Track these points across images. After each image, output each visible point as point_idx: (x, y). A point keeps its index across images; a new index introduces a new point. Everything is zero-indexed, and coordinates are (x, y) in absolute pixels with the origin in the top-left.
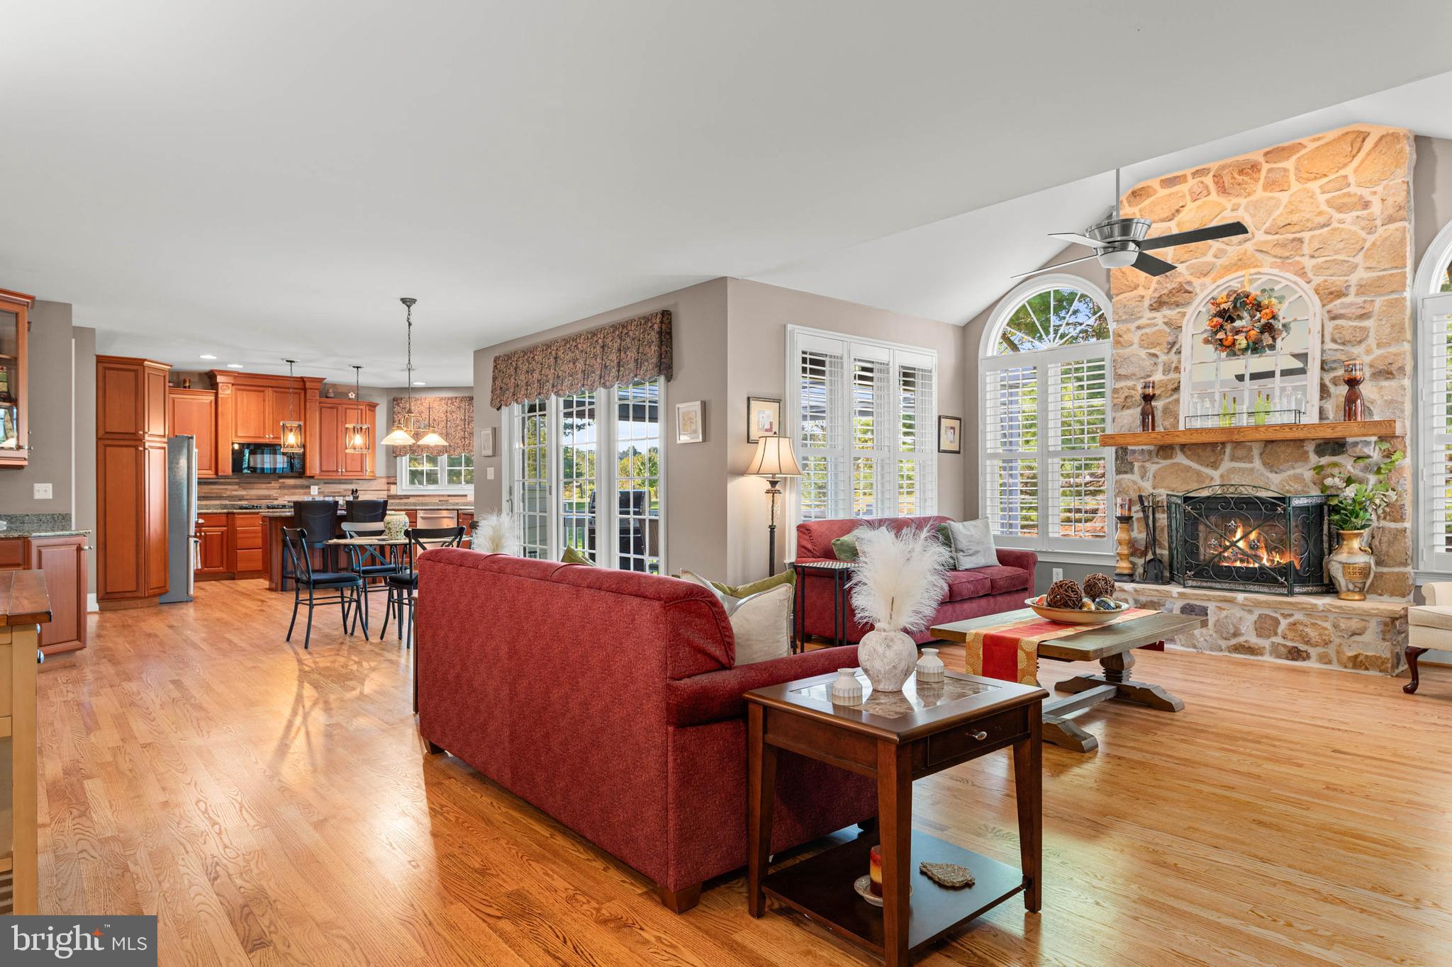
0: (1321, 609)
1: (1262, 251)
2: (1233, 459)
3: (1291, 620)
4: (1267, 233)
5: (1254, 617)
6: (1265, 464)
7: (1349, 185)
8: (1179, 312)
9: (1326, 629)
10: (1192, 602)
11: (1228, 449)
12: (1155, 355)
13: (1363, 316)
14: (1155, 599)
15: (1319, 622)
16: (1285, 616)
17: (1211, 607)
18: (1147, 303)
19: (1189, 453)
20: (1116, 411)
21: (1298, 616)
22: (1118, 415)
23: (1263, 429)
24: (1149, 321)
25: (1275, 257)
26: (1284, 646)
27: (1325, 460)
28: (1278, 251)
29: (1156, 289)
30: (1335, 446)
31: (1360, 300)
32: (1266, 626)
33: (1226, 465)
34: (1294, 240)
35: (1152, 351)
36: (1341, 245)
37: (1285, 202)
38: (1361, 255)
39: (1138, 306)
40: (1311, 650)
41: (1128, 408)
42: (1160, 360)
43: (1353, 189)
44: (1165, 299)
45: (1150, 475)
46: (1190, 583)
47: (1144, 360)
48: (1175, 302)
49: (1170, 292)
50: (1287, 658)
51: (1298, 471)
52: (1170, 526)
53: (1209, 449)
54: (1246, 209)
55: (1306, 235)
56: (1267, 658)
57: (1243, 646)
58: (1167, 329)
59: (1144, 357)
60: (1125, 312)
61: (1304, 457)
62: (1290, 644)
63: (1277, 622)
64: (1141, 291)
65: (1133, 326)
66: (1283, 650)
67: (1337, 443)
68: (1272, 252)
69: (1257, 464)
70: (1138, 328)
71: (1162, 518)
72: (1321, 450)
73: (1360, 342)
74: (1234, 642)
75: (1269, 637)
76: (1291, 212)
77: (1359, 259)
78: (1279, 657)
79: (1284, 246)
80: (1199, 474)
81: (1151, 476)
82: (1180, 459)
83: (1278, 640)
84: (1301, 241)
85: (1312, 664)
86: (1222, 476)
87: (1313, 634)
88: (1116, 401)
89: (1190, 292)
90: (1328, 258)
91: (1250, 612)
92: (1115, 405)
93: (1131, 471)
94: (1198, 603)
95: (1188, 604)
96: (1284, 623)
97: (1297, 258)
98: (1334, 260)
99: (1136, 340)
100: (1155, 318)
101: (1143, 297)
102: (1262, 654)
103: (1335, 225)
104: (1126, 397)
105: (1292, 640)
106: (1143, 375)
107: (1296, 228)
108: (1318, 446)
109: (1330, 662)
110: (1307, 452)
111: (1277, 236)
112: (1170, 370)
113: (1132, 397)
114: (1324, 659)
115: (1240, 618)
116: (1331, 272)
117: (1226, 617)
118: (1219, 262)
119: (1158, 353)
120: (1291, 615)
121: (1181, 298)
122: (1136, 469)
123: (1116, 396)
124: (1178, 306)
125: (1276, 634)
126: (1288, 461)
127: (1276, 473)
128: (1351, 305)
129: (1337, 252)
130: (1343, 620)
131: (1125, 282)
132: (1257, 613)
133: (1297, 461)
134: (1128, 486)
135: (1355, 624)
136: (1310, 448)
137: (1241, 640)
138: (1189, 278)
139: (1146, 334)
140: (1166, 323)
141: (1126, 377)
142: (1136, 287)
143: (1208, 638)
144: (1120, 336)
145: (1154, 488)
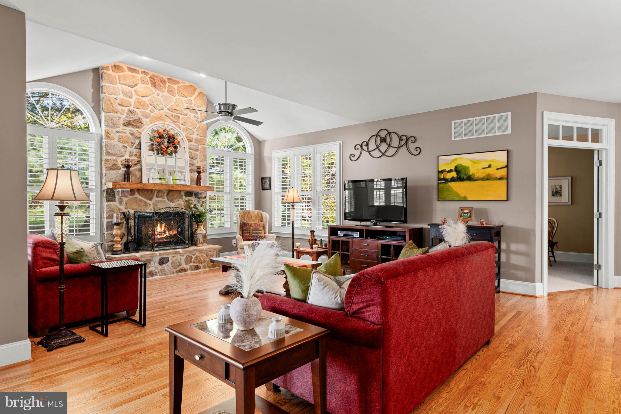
0: (205, 250)
1: (167, 116)
2: (157, 197)
3: (195, 256)
4: (168, 110)
5: (184, 257)
6: (168, 200)
7: (192, 104)
8: (137, 130)
9: (204, 257)
10: (163, 256)
11: (156, 193)
12: (126, 147)
13: (197, 150)
14: (149, 258)
15: (203, 255)
16: (194, 255)
17: (170, 256)
18: (122, 121)
19: (141, 193)
20: (108, 170)
21: (197, 254)
22: (108, 172)
24: (123, 130)
25: (171, 120)
26: (194, 266)
27: (187, 198)
28: (172, 118)
29: (127, 117)
30: (189, 194)
31: (196, 144)
32: (188, 260)
33: (155, 199)
34: (177, 116)
35: (125, 145)
36: (190, 124)
37: (174, 101)
38: (195, 129)
39: (118, 122)
40: (201, 265)
41: (114, 170)
42: (128, 150)
43: (193, 105)
44: (131, 122)
45: (124, 202)
46: (155, 249)
47: (121, 148)
48: (136, 125)
49: (134, 120)
50: (195, 270)
51: (180, 202)
52: (135, 226)
53: (149, 192)
54: (162, 97)
55: (181, 116)
56: (189, 272)
57: (182, 270)
58: (131, 136)
59: (121, 147)
60: (112, 123)
61: (181, 197)
62: (195, 264)
63: (191, 257)
64: (119, 115)
65: (115, 130)
66: (193, 267)
67: (191, 193)
68: (170, 117)
69: (166, 199)
70: (118, 132)
71: (132, 223)
72: (186, 196)
73: (196, 159)
74: (178, 269)
75: (189, 264)
76: (176, 105)
77: (195, 130)
78: (192, 270)
79: (174, 117)
80: (146, 203)
81: (124, 203)
82: (137, 195)
83: (192, 264)
84: (179, 117)
85: (202, 270)
86: (153, 203)
87: (202, 259)
88: (107, 165)
89: (142, 123)
90: (187, 127)
91: (183, 256)
92: (107, 167)
93: (114, 201)
94: (165, 256)
95: (162, 258)
96: (194, 257)
97: (178, 123)
98: (189, 128)
99: (116, 138)
100: (126, 130)
101: (120, 118)
102: (188, 271)
103: (188, 116)
104: (113, 164)
105: (196, 263)
106: (121, 155)
107: (178, 112)
108: (185, 193)
109: (206, 268)
110: (182, 195)
111: (171, 112)
112: (133, 155)
113: (116, 165)
114: (204, 267)
115: (180, 259)
116: (188, 132)
117: (176, 259)
118: (152, 114)
119: (127, 146)
120: (195, 254)
121: (138, 124)
122: (117, 199)
123: (107, 163)
124: (137, 127)
125: (191, 262)
126: (177, 199)
127: (173, 203)
128: (193, 145)
129: (189, 126)
130: (209, 253)
131: (112, 108)
132: (185, 256)
133: (179, 198)
134: (114, 208)
135: (212, 253)
136: (183, 194)
137: (181, 267)
138: (141, 117)
139: (122, 136)
140: (131, 134)
141: (113, 155)
142: (117, 112)
143: (170, 270)
144: (109, 134)
145: (126, 209)
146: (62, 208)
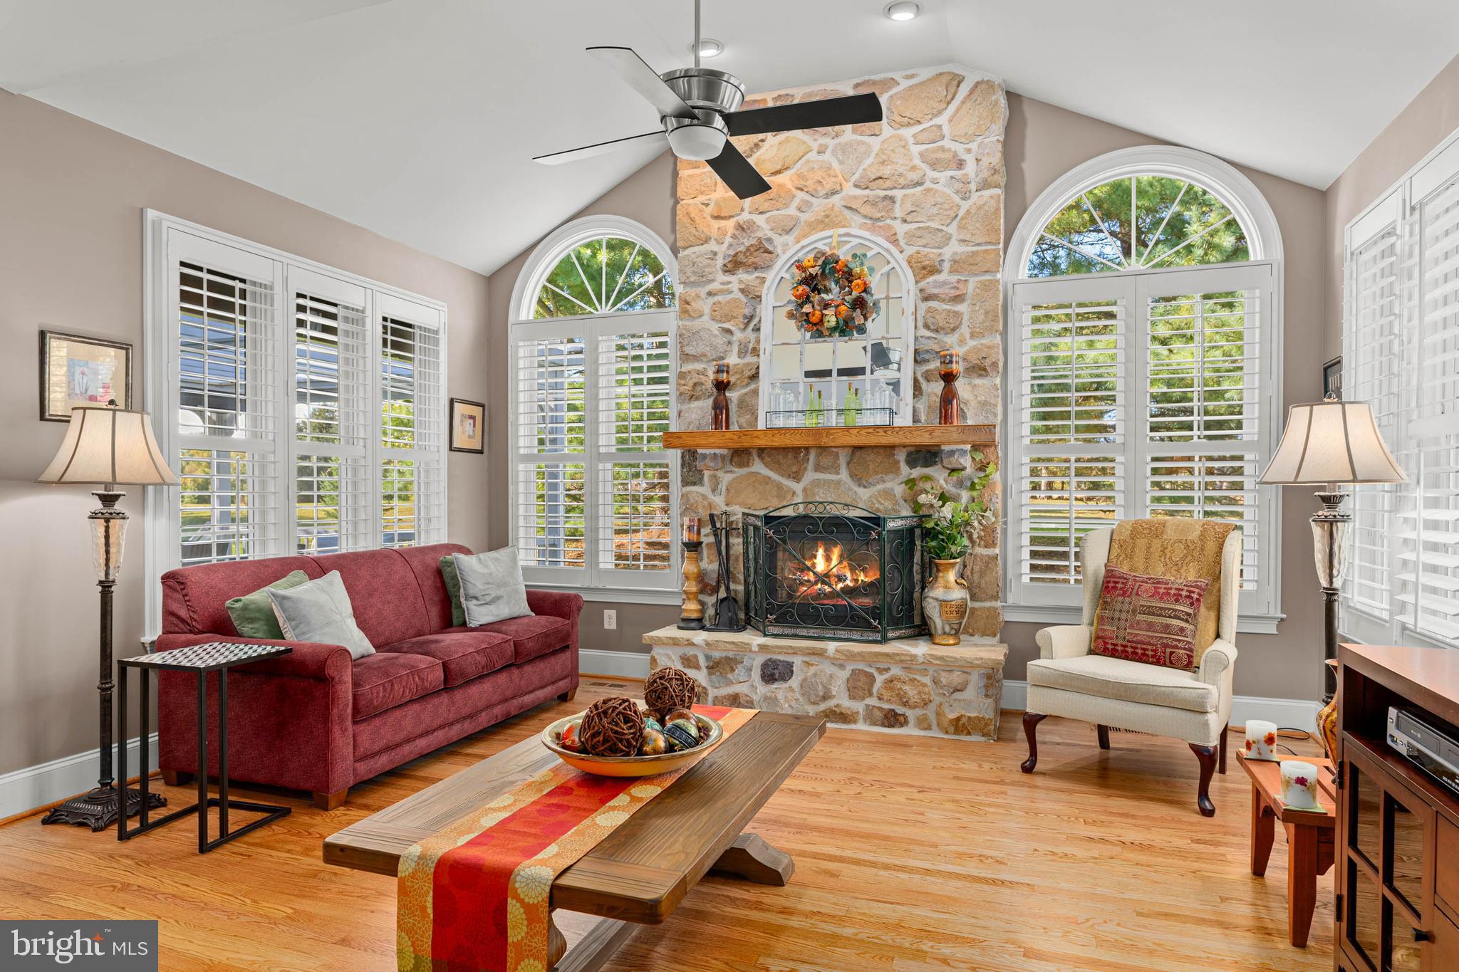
0: (921, 660)
1: (850, 208)
2: (818, 468)
3: (887, 676)
4: (856, 186)
5: (845, 674)
6: (852, 476)
7: (943, 137)
8: (757, 277)
9: (925, 685)
10: (775, 657)
11: (812, 457)
12: (729, 332)
13: (958, 299)
14: (731, 655)
15: (918, 678)
16: (881, 671)
17: (797, 661)
18: (720, 262)
19: (768, 459)
20: (683, 403)
21: (896, 671)
22: (685, 407)
23: (854, 431)
24: (722, 287)
25: (865, 217)
26: (880, 709)
27: (917, 472)
28: (867, 210)
29: (731, 245)
30: (926, 455)
31: (954, 278)
32: (860, 685)
33: (810, 476)
34: (885, 198)
35: (726, 325)
36: (935, 210)
37: (876, 149)
38: (955, 223)
39: (709, 265)
40: (911, 714)
41: (698, 399)
42: (735, 338)
43: (946, 143)
44: (741, 258)
45: (723, 487)
46: (772, 630)
47: (715, 336)
48: (753, 263)
49: (748, 250)
50: (883, 725)
51: (889, 485)
52: (746, 554)
53: (790, 455)
54: (834, 153)
55: (898, 194)
56: (861, 726)
57: (834, 713)
58: (744, 299)
59: (717, 332)
60: (694, 272)
61: (894, 468)
62: (886, 706)
63: (872, 679)
64: (712, 246)
65: (703, 291)
66: (878, 714)
67: (929, 452)
68: (862, 210)
69: (844, 475)
70: (710, 294)
71: (737, 542)
72: (912, 462)
73: (954, 330)
74: (823, 706)
75: (863, 698)
76: (883, 163)
77: (952, 229)
78: (874, 723)
79: (874, 204)
80: (779, 486)
81: (724, 489)
82: (758, 467)
83: (872, 701)
84: (892, 199)
85: (910, 731)
86: (805, 490)
87: (911, 691)
88: (682, 389)
89: (770, 253)
90: (922, 225)
91: (842, 667)
92: (681, 394)
93: (700, 482)
94: (781, 658)
95: (770, 660)
96: (880, 679)
97: (889, 221)
98: (928, 228)
99: (707, 310)
100: (729, 283)
101: (715, 254)
102: (855, 722)
103: (928, 185)
104: (695, 384)
105: (889, 701)
106: (714, 356)
107: (888, 184)
108: (909, 454)
109: (929, 728)
110: (898, 462)
111: (866, 192)
112: (746, 352)
113: (702, 384)
114: (923, 723)
115: (831, 676)
116: (923, 242)
117: (815, 675)
118: (804, 217)
119: (732, 328)
120: (887, 670)
121: (760, 258)
122: (706, 479)
123: (683, 382)
124: (756, 269)
125: (871, 695)
126: (877, 473)
127: (865, 487)
128: (944, 283)
129: (930, 218)
130: (944, 674)
131: (694, 231)
132: (850, 667)
133: (887, 473)
134: (697, 502)
135: (956, 678)
136: (901, 456)
137: (831, 704)
138: (770, 234)
139: (719, 303)
140: (742, 291)
141: (695, 358)
142: (707, 240)
143: (793, 704)
144: (688, 303)
145: (727, 505)
146: (108, 500)
